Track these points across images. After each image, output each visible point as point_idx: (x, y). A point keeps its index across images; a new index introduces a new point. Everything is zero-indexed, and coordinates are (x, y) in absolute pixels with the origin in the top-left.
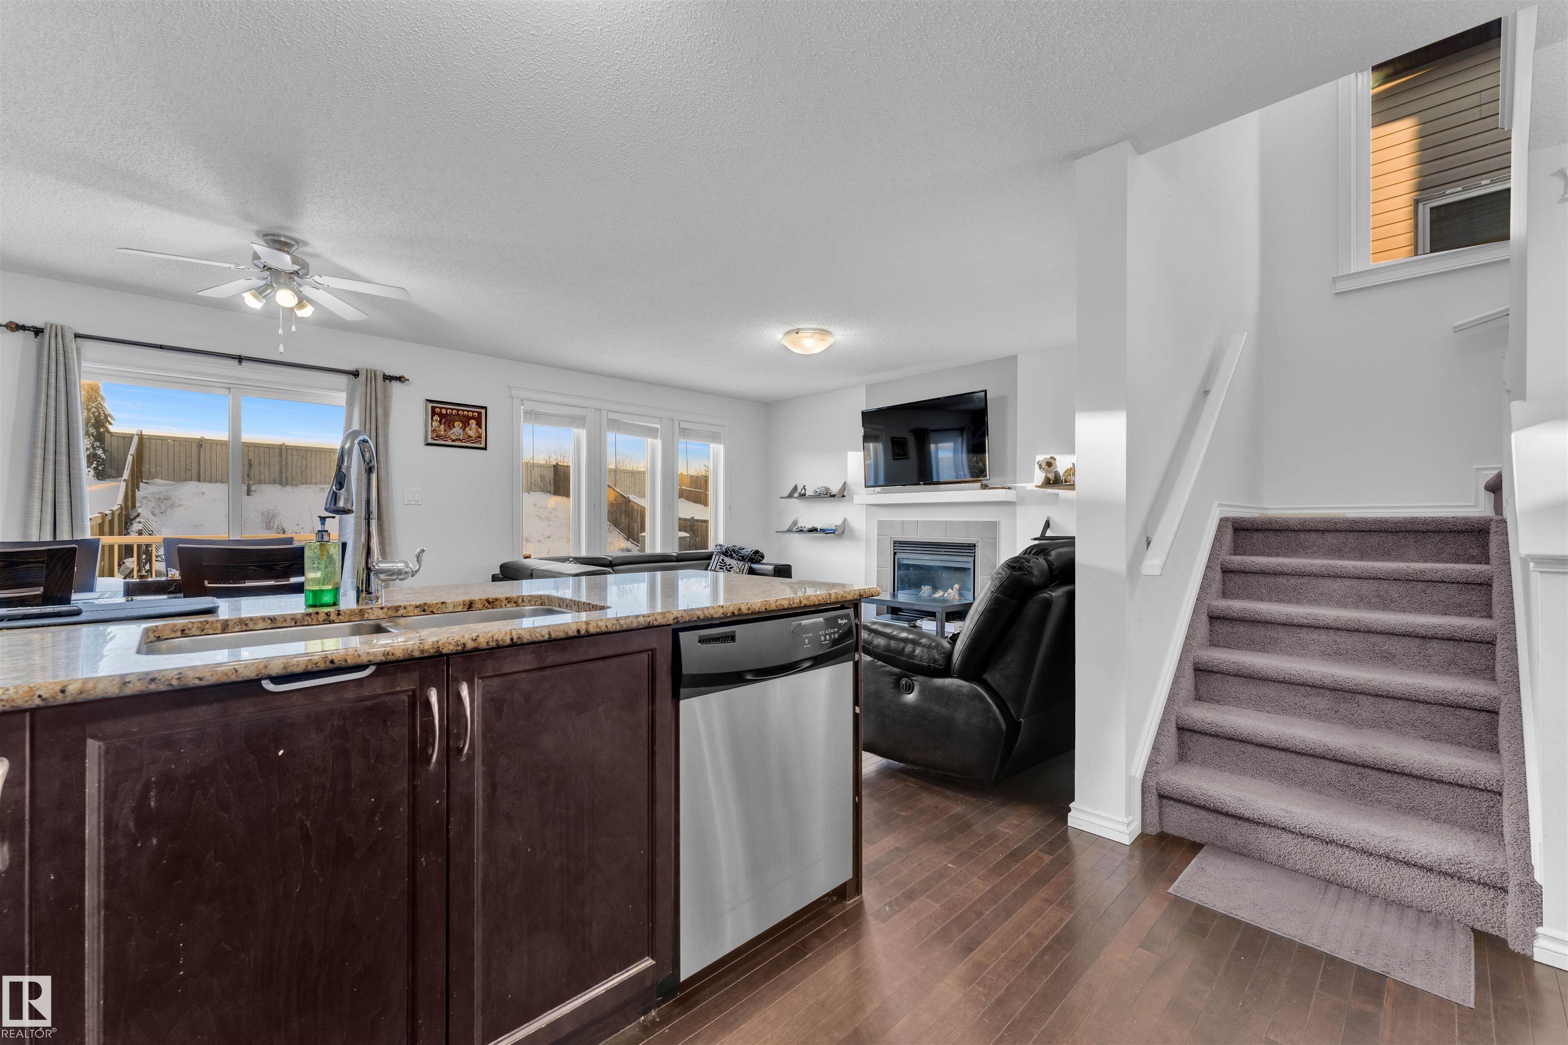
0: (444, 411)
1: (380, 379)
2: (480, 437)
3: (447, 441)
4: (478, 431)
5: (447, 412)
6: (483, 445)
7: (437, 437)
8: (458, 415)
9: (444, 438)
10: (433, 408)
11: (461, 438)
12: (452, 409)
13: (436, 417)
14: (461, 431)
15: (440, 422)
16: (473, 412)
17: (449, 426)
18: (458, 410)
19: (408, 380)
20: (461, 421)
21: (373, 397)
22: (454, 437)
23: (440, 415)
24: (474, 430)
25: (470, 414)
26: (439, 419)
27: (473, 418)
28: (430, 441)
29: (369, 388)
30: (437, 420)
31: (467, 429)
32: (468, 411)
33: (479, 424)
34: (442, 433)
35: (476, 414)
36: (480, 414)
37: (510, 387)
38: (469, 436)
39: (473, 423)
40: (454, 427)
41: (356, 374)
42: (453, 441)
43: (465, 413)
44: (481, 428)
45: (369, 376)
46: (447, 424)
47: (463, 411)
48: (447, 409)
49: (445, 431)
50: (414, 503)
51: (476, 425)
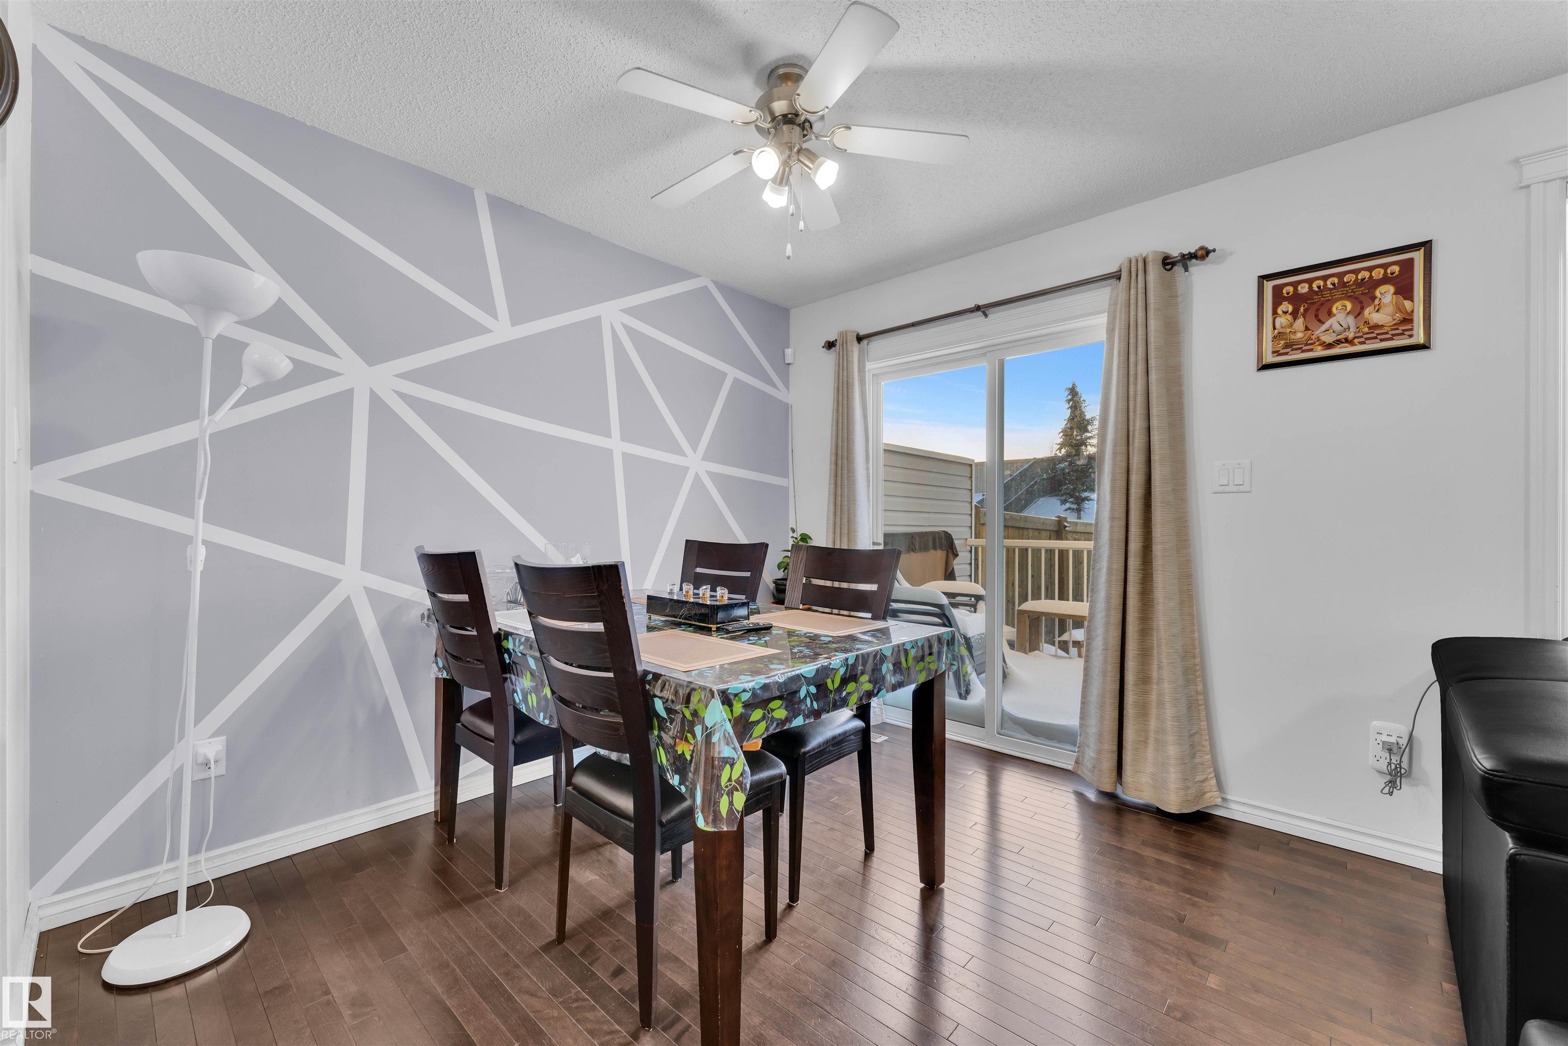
0: (1304, 289)
1: (1154, 271)
2: (1408, 320)
3: (1311, 350)
4: (1399, 308)
5: (1310, 287)
6: (1417, 339)
7: (1287, 346)
8: (1344, 285)
9: (1308, 344)
10: (1277, 290)
11: (1351, 335)
12: (1325, 278)
13: (1286, 306)
14: (1351, 320)
15: (1295, 314)
16: (1385, 266)
17: (1317, 316)
18: (1340, 275)
19: (1214, 250)
20: (1348, 298)
21: (1141, 304)
22: (1328, 338)
23: (1296, 299)
24: (1390, 309)
25: (1378, 274)
26: (1290, 308)
27: (1385, 280)
28: (1269, 358)
29: (1133, 291)
30: (1285, 313)
31: (1367, 312)
32: (1370, 269)
33: (1405, 290)
34: (1299, 335)
36: (1408, 266)
37: (1515, 164)
38: (1377, 326)
39: (1386, 294)
40: (1330, 314)
41: (1117, 276)
42: (1330, 346)
43: (1366, 274)
44: (1411, 298)
45: (1133, 269)
46: (1311, 314)
47: (1356, 272)
48: (1310, 281)
49: (1307, 329)
50: (1235, 489)
51: (1395, 293)
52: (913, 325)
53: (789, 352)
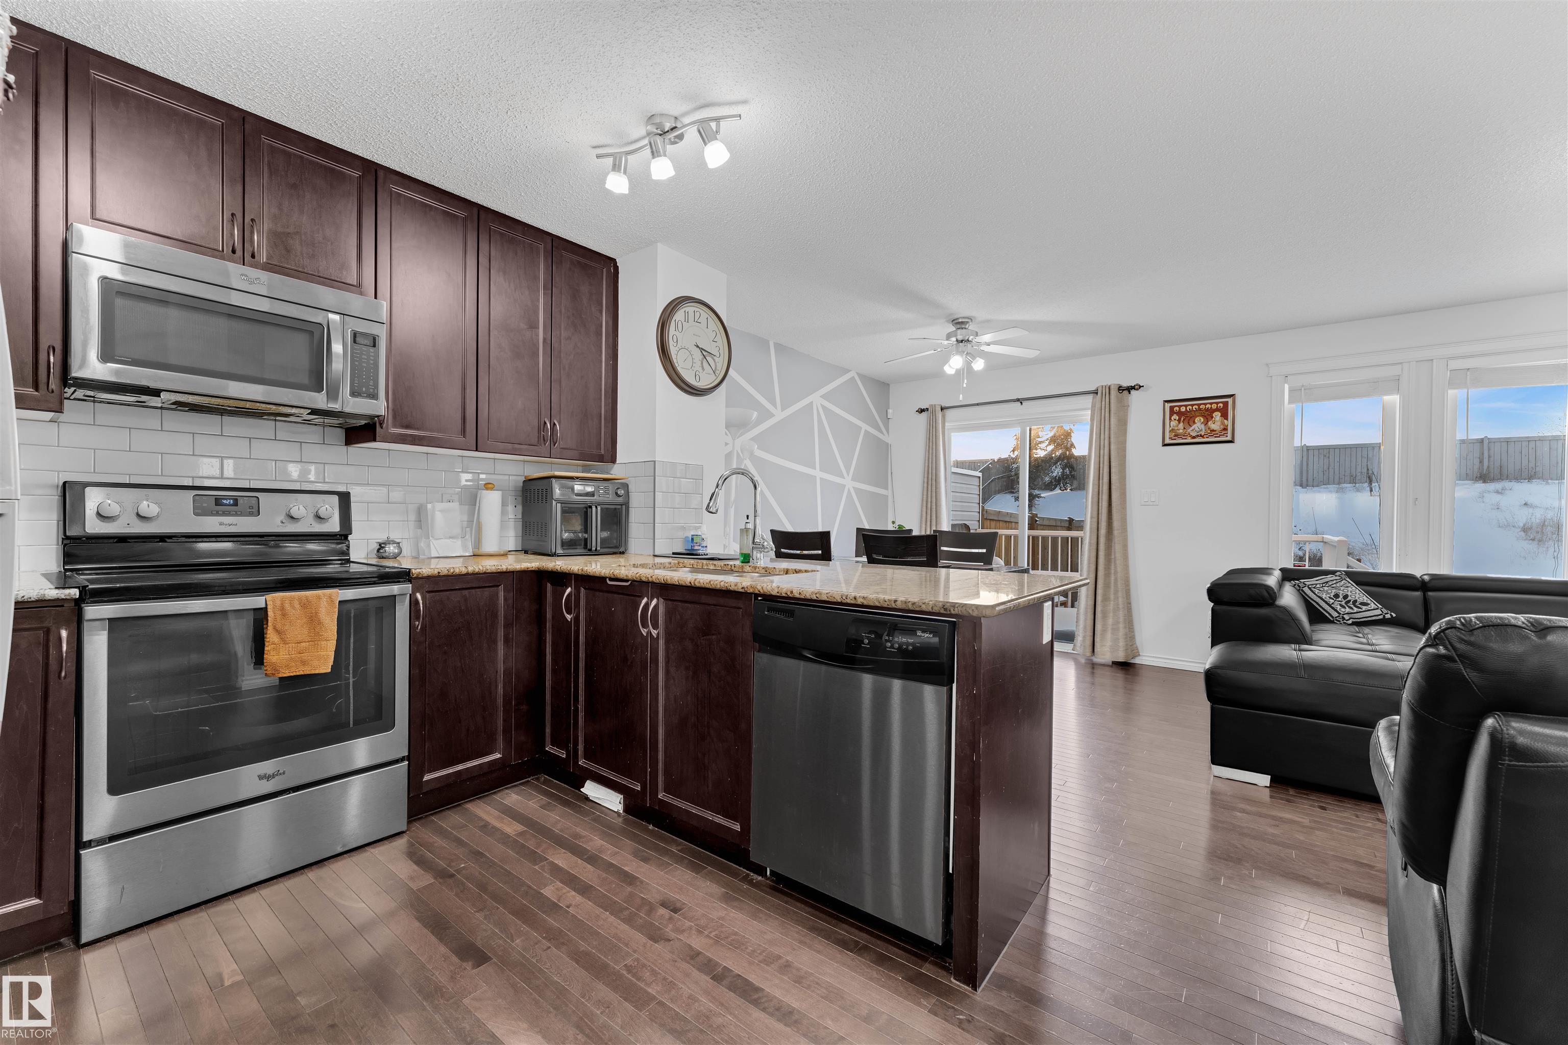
0: (1183, 409)
1: (1114, 392)
2: (1225, 429)
3: (1186, 439)
4: (1223, 423)
5: (1186, 409)
6: (1229, 438)
7: (1175, 436)
8: (1200, 409)
9: (1184, 436)
10: (1172, 408)
11: (1203, 434)
12: (1192, 405)
13: (1175, 417)
14: (1203, 426)
15: (1179, 421)
16: (1217, 403)
17: (1189, 423)
18: (1199, 405)
19: (1143, 386)
20: (1202, 416)
21: (1107, 410)
22: (1194, 434)
23: (1180, 414)
24: (1219, 423)
25: (1214, 406)
26: (1177, 418)
27: (1217, 410)
28: (1168, 441)
29: (1103, 403)
30: (1175, 420)
31: (1209, 423)
32: (1211, 404)
33: (1225, 415)
34: (1181, 431)
35: (1221, 405)
36: (1226, 404)
37: (1267, 365)
38: (1213, 431)
39: (1217, 416)
40: (1194, 422)
41: (1095, 392)
42: (1194, 438)
43: (1208, 406)
44: (1227, 419)
45: (1104, 392)
46: (1186, 422)
47: (1205, 404)
48: (1186, 406)
49: (1184, 428)
50: (1151, 503)
51: (1221, 416)
52: (978, 404)
53: (890, 411)
